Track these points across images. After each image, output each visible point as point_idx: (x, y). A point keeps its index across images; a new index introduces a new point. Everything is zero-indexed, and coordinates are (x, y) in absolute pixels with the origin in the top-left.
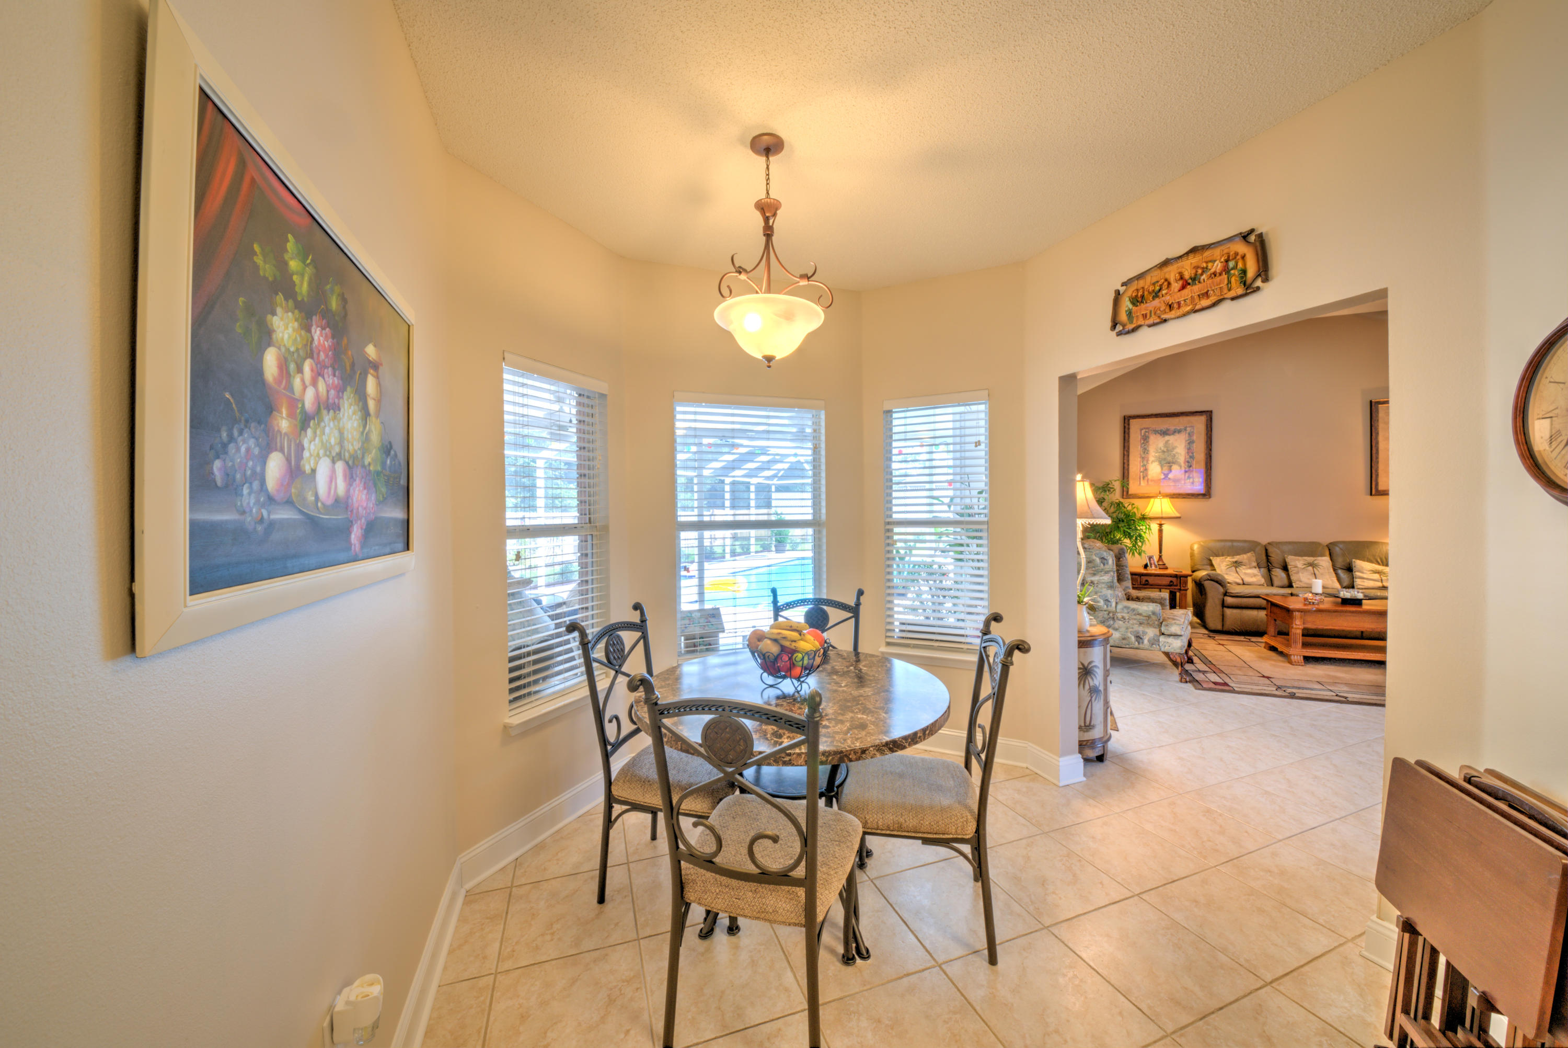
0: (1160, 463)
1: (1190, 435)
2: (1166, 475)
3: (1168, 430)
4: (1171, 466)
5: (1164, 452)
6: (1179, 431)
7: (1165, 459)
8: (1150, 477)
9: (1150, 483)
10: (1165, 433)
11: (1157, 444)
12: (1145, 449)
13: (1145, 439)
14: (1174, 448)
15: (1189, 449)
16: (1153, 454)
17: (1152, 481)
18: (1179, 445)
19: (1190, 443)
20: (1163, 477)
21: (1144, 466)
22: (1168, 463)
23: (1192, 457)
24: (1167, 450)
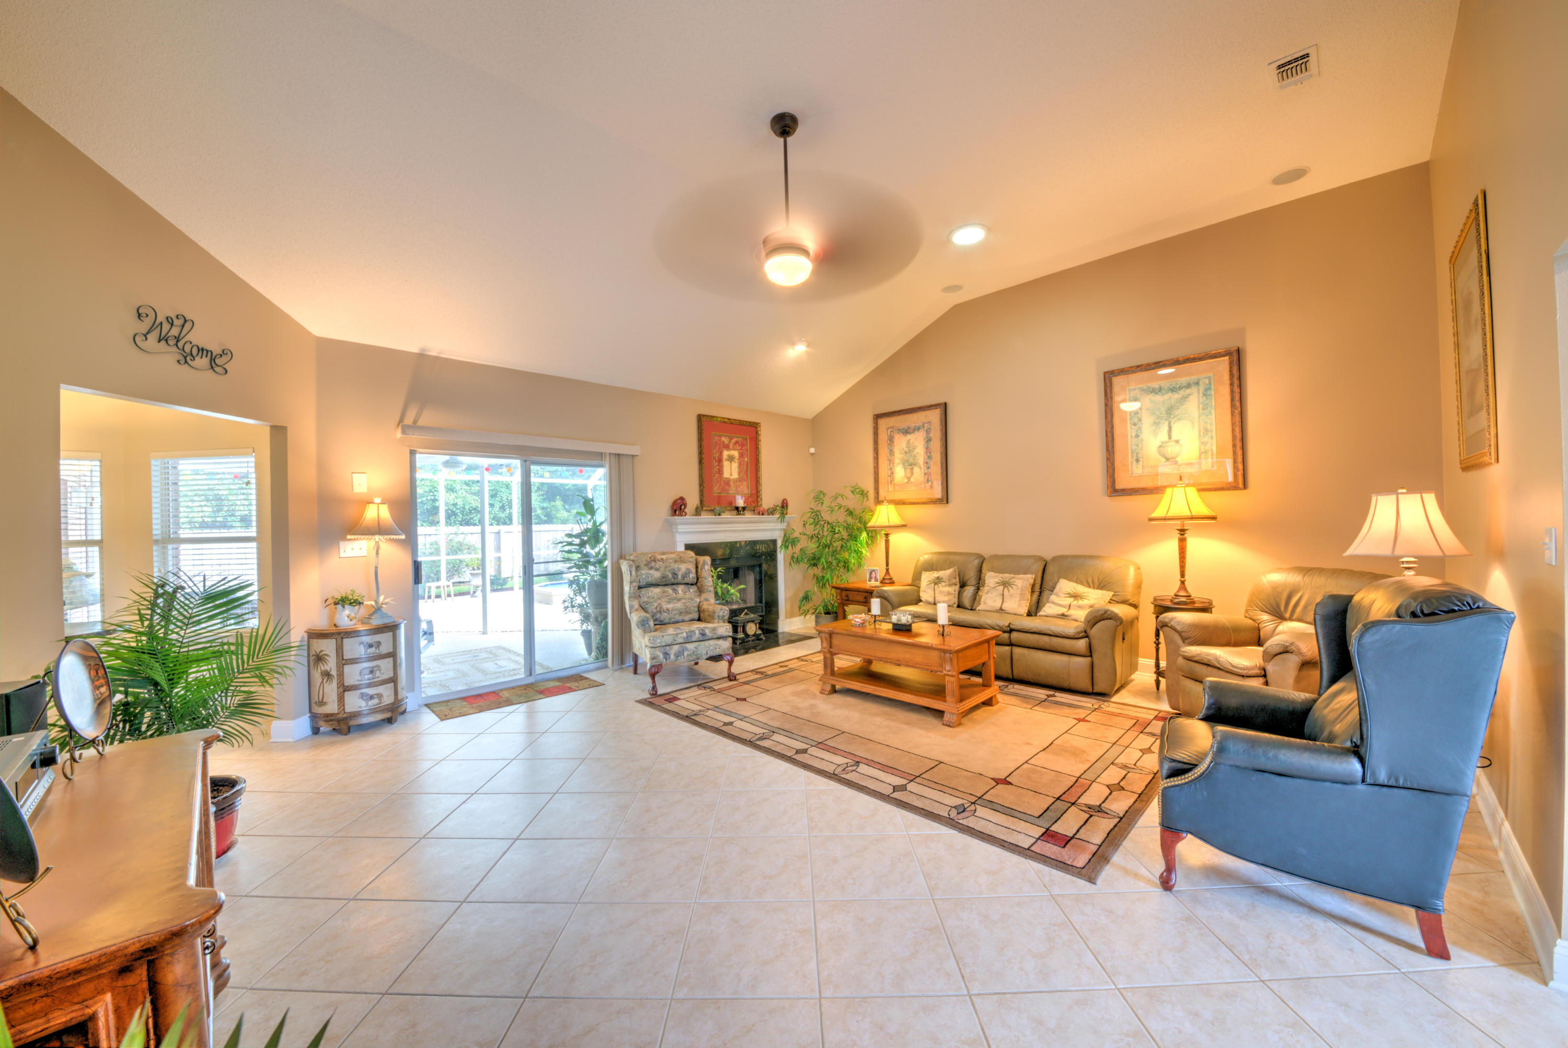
0: (903, 464)
1: (928, 432)
2: (909, 479)
3: (909, 428)
4: (912, 469)
5: (906, 453)
6: (918, 429)
7: (907, 461)
8: (896, 481)
9: (896, 488)
10: (906, 432)
11: (901, 442)
12: (891, 450)
13: (891, 440)
14: (914, 448)
15: (927, 448)
16: (898, 456)
17: (898, 485)
18: (918, 441)
19: (929, 440)
20: (906, 481)
21: (891, 469)
22: (910, 465)
23: (930, 457)
24: (909, 451)
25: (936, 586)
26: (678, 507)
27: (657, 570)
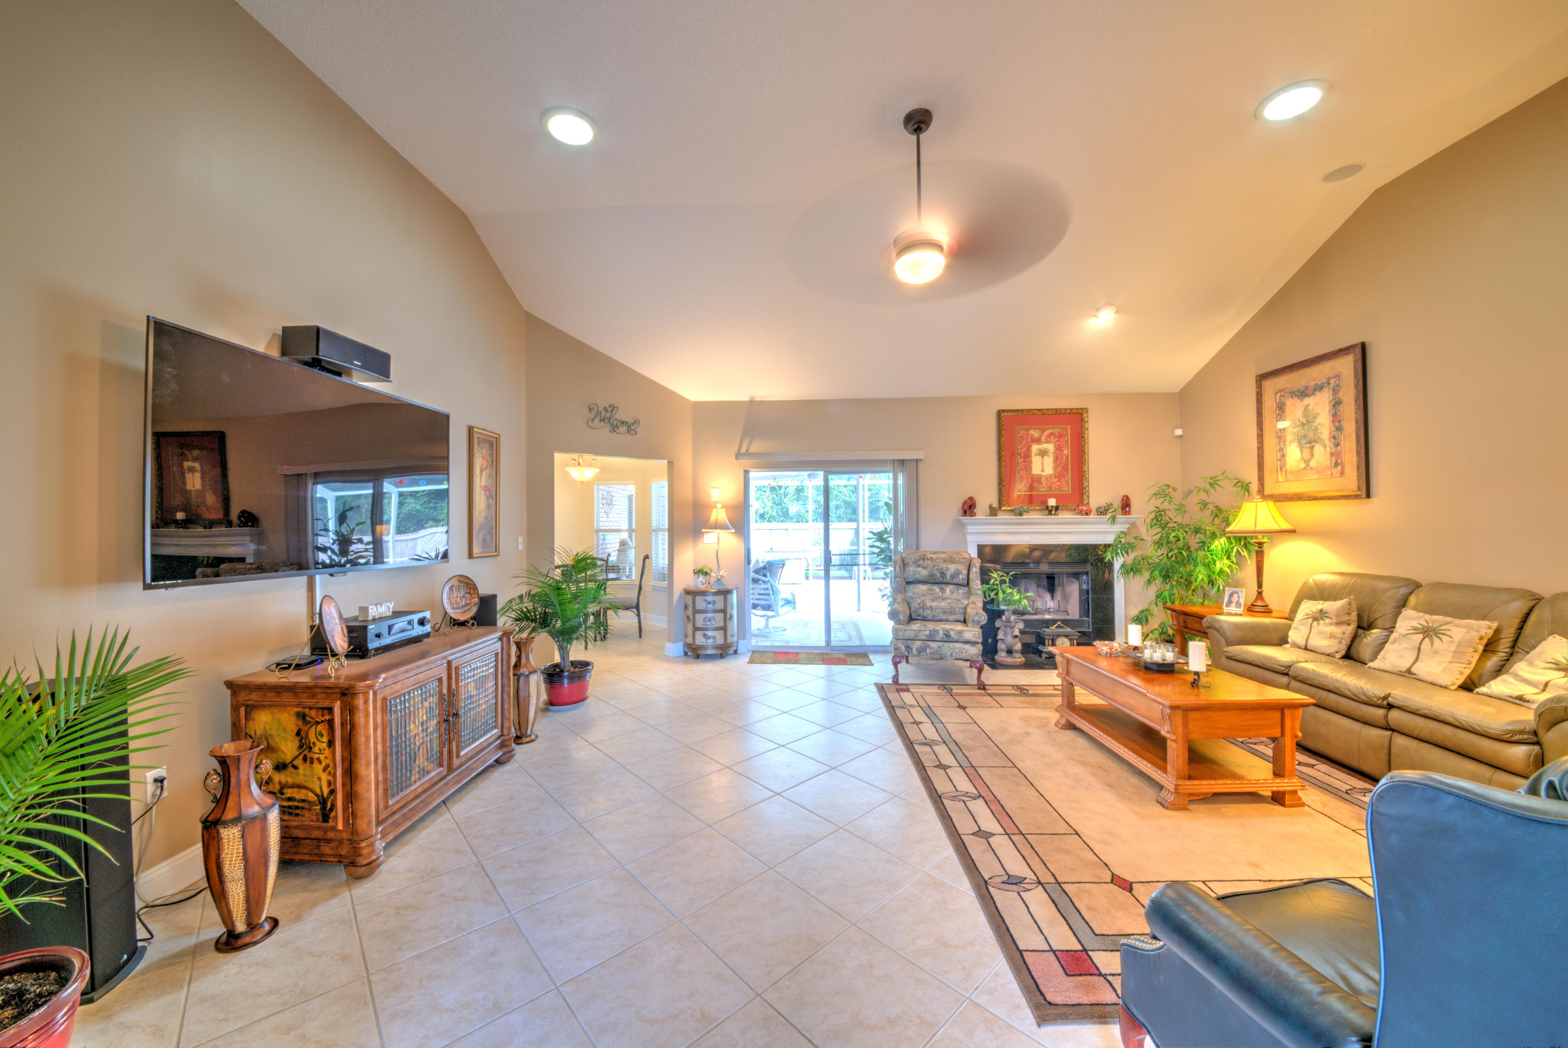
0: (1299, 442)
1: (1335, 391)
2: (1307, 462)
3: (1307, 388)
4: (1312, 448)
5: (1303, 424)
6: (1320, 388)
7: (1305, 436)
8: (1288, 467)
9: (1289, 476)
10: (1303, 394)
11: (1296, 409)
12: (1281, 424)
13: (1281, 407)
14: (1315, 418)
15: (1335, 415)
16: (1291, 430)
17: (1292, 472)
18: (1320, 404)
19: (1337, 404)
20: (1303, 465)
21: (1281, 449)
22: (1308, 442)
23: (1339, 429)
24: (1308, 420)
25: (1315, 623)
26: (969, 508)
27: (924, 568)
